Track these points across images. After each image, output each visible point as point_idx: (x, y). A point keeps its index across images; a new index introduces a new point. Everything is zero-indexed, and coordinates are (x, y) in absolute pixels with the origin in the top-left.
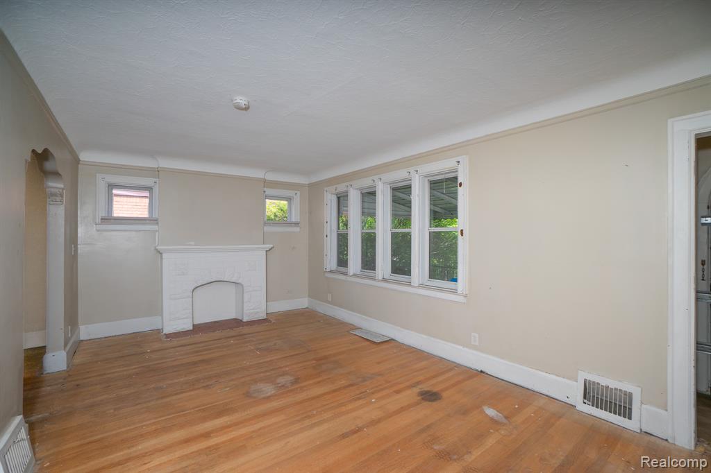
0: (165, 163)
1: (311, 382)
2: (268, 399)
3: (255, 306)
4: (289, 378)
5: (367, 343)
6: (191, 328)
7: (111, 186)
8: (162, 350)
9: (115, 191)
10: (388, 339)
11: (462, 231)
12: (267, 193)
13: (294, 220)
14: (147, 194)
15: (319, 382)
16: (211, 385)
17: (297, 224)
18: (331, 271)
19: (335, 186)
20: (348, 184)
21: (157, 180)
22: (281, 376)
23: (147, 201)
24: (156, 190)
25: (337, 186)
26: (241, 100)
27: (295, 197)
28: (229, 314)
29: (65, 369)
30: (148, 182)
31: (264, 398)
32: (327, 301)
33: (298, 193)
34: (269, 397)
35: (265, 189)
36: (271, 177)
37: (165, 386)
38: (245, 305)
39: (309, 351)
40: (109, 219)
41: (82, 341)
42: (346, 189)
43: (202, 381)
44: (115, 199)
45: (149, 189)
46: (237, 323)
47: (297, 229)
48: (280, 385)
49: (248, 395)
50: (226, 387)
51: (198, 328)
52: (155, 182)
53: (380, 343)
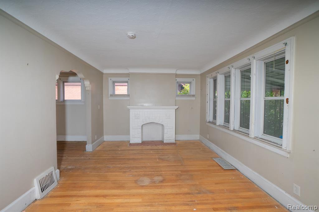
0: (132, 71)
1: (169, 184)
2: (142, 187)
3: (170, 136)
4: (160, 178)
5: (219, 168)
6: (141, 142)
7: (114, 82)
8: (124, 150)
9: (116, 84)
10: (234, 168)
11: (287, 99)
12: (177, 81)
13: (192, 94)
14: (126, 84)
15: (173, 185)
16: (127, 172)
17: (193, 96)
18: (209, 122)
19: (211, 74)
20: (216, 72)
21: (129, 78)
22: (157, 176)
23: (127, 87)
24: (129, 82)
25: (212, 74)
26: (130, 34)
27: (193, 81)
28: (158, 138)
29: (91, 151)
30: (126, 79)
31: (141, 186)
32: (206, 138)
33: (194, 79)
34: (143, 186)
35: (176, 79)
36: (179, 72)
37: (111, 167)
38: (165, 135)
39: (182, 165)
40: (114, 95)
41: (105, 141)
42: (216, 75)
43: (125, 169)
44: (116, 87)
45: (127, 82)
46: (161, 143)
47: (193, 98)
48: (153, 181)
49: (136, 182)
50: (131, 175)
51: (144, 143)
52: (129, 79)
53: (227, 170)
